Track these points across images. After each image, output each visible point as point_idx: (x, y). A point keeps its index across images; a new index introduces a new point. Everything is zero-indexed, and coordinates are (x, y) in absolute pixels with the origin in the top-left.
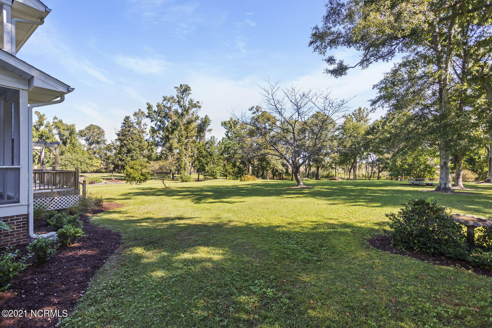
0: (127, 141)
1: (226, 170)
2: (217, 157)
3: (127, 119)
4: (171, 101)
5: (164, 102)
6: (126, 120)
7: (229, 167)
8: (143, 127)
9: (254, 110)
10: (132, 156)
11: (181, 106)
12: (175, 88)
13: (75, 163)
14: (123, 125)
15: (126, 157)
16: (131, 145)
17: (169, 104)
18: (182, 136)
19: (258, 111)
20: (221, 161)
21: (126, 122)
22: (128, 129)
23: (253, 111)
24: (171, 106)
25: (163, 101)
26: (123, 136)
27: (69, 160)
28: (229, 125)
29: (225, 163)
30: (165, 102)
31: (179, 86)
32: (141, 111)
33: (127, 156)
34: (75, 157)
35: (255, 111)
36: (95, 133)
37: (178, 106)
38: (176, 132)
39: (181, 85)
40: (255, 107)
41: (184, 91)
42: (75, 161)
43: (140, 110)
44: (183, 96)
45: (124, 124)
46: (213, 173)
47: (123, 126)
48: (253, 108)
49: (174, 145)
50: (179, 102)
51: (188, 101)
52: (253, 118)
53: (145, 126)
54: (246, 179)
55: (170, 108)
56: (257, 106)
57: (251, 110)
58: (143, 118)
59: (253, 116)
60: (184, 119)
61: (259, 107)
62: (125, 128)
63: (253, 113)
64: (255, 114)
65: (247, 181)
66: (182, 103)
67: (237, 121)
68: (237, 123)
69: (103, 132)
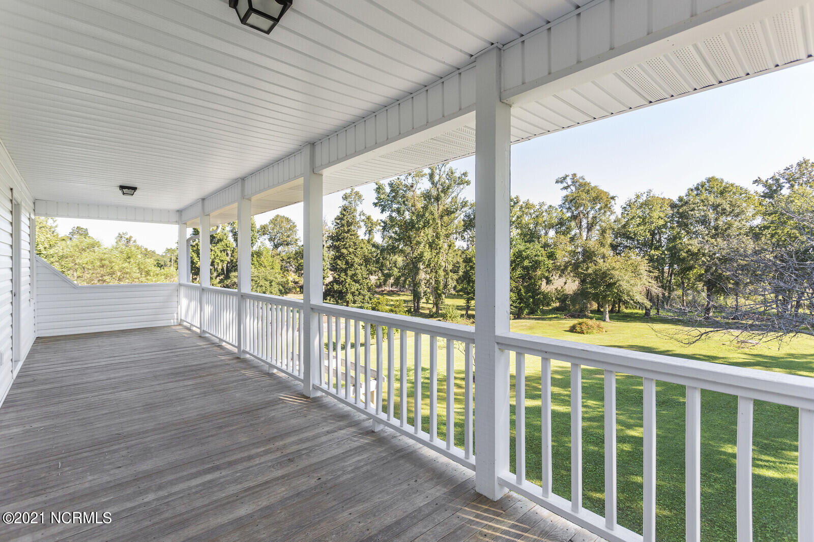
0: (347, 249)
6: (343, 212)
8: (359, 217)
9: (569, 181)
10: (355, 275)
11: (434, 184)
14: (338, 222)
15: (345, 277)
16: (352, 256)
17: (410, 178)
18: (438, 238)
19: (574, 183)
21: (344, 215)
22: (346, 229)
23: (564, 184)
24: (414, 182)
26: (338, 239)
32: (355, 191)
33: (346, 275)
35: (570, 183)
36: (283, 229)
37: (429, 183)
38: (428, 230)
40: (571, 177)
43: (353, 189)
45: (340, 219)
48: (565, 178)
49: (425, 254)
50: (432, 176)
51: (446, 173)
52: (566, 198)
53: (362, 216)
54: (584, 328)
55: (412, 186)
56: (575, 175)
57: (562, 182)
58: (359, 203)
59: (565, 193)
60: (441, 207)
61: (578, 176)
62: (343, 225)
63: (566, 188)
64: (569, 190)
65: (587, 333)
66: (436, 178)
67: (515, 200)
68: (515, 203)
69: (295, 226)
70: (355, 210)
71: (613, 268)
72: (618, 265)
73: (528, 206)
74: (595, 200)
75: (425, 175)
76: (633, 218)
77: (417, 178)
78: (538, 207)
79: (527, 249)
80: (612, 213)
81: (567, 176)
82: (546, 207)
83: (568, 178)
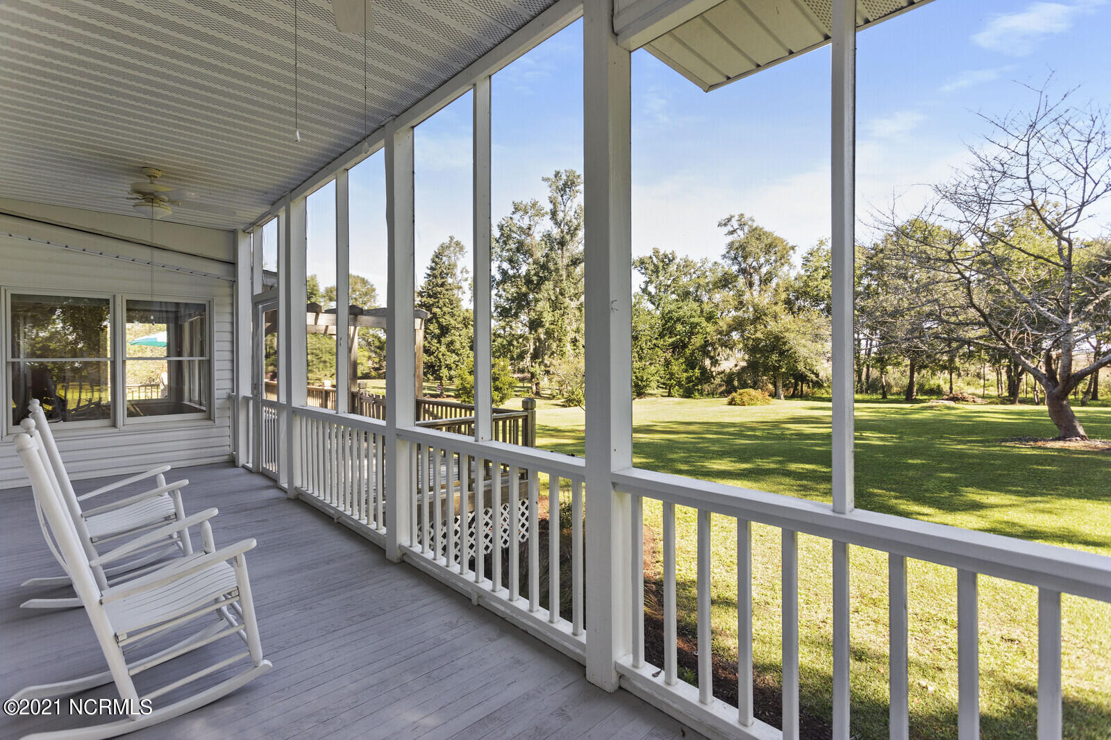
0: (441, 308)
1: (672, 374)
2: (649, 344)
3: (437, 257)
4: (531, 212)
5: (514, 216)
6: (437, 260)
7: (677, 367)
8: (460, 275)
9: (734, 223)
10: (452, 342)
11: (558, 224)
12: (544, 179)
13: (327, 359)
14: (429, 272)
15: (438, 345)
16: (447, 317)
17: (526, 218)
18: (562, 294)
19: (742, 225)
20: (660, 352)
21: (437, 264)
22: (440, 281)
23: (729, 228)
24: (532, 223)
25: (514, 213)
26: (429, 296)
27: (315, 351)
28: (651, 267)
29: (668, 355)
30: (516, 217)
31: (552, 177)
32: (455, 240)
33: (439, 342)
34: (326, 346)
35: (736, 226)
36: (357, 293)
37: (551, 223)
38: (548, 285)
39: (557, 174)
40: (737, 218)
41: (565, 185)
42: (328, 354)
43: (451, 238)
44: (565, 197)
45: (432, 269)
46: (642, 381)
47: (428, 275)
48: (729, 220)
49: (545, 314)
50: (554, 214)
51: (574, 210)
52: (731, 245)
53: (464, 274)
54: (745, 399)
55: (529, 229)
56: (742, 215)
57: (725, 225)
58: (460, 256)
59: (730, 238)
60: (567, 254)
61: (747, 216)
62: (435, 277)
63: (731, 233)
64: (735, 235)
65: (749, 404)
66: (560, 216)
67: (670, 256)
68: (670, 261)
69: (374, 290)
70: (455, 265)
71: (788, 330)
72: (793, 327)
73: (687, 264)
74: (768, 249)
75: (546, 213)
76: (816, 270)
77: (536, 218)
78: (699, 265)
79: (678, 308)
80: (791, 265)
81: (732, 217)
82: (710, 265)
83: (733, 219)
